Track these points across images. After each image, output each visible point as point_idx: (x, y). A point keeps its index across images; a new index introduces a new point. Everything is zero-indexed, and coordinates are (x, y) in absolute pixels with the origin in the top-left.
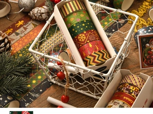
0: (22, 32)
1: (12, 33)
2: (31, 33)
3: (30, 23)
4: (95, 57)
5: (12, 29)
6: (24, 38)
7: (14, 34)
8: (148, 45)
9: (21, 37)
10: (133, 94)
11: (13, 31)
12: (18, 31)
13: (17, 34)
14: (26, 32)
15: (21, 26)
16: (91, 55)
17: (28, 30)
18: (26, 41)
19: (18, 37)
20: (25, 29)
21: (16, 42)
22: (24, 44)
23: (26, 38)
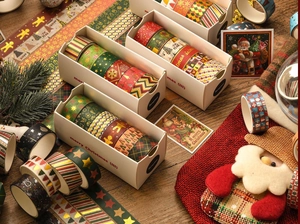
0: (44, 34)
1: (29, 36)
2: (58, 36)
3: (54, 19)
4: (141, 86)
5: (28, 30)
6: (48, 43)
7: (32, 37)
8: (235, 46)
9: (44, 43)
10: (189, 67)
11: (31, 34)
12: (37, 33)
13: (37, 38)
14: (50, 35)
15: (41, 25)
16: (135, 87)
17: (53, 32)
18: (52, 47)
19: (40, 42)
20: (49, 29)
21: (36, 50)
22: (49, 53)
23: (51, 44)
